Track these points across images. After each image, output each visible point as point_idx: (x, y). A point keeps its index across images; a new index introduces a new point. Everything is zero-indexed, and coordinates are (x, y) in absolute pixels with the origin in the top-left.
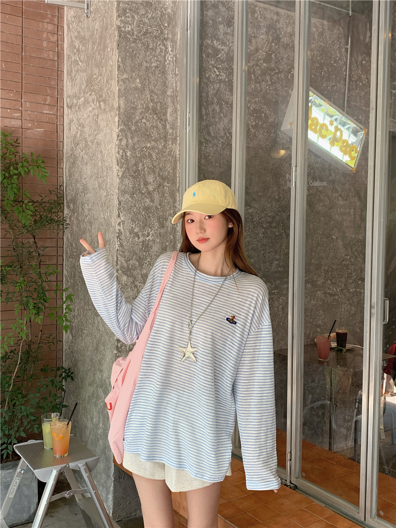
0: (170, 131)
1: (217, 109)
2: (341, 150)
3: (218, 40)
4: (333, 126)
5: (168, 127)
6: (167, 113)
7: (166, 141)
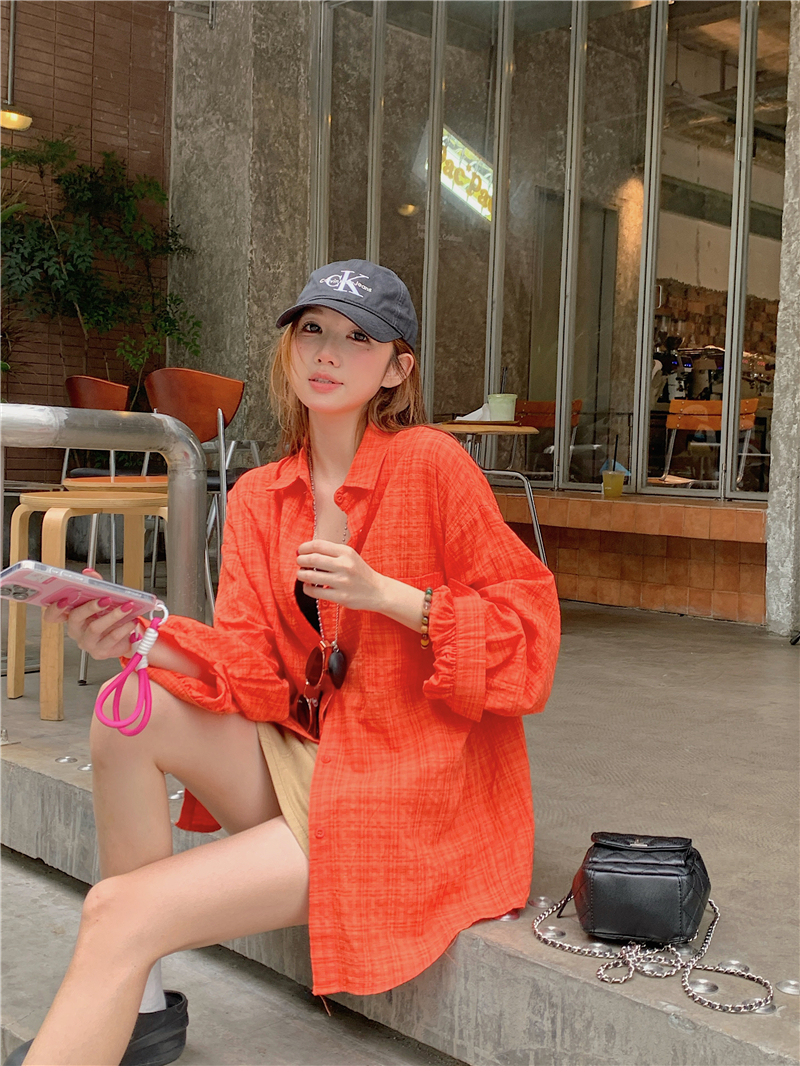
0: (302, 159)
1: (347, 139)
2: (479, 201)
3: (348, 63)
4: (471, 173)
5: (300, 153)
6: (297, 139)
7: (297, 169)
